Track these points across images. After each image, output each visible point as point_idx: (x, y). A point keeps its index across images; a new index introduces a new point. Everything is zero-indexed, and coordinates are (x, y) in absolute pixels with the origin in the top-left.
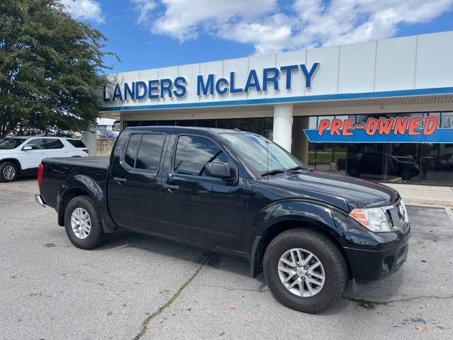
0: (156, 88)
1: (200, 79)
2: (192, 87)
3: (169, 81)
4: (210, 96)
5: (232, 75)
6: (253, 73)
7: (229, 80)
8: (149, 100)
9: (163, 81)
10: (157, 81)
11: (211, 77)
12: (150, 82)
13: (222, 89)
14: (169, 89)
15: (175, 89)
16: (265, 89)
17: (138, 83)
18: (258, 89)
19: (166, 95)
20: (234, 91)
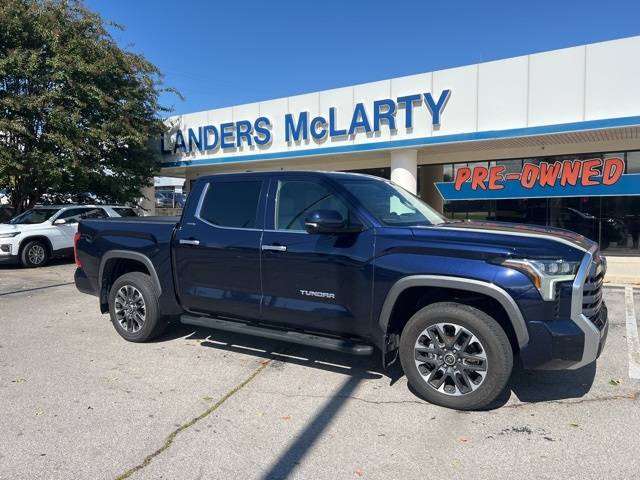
0: (231, 134)
1: (289, 118)
2: (278, 131)
3: (247, 123)
4: (303, 141)
5: (332, 111)
6: (360, 108)
7: (327, 119)
8: (221, 150)
9: (239, 124)
10: (231, 124)
11: (303, 116)
12: (223, 126)
13: (318, 131)
14: (247, 135)
15: (255, 134)
16: (377, 128)
17: (206, 128)
18: (368, 129)
19: (245, 144)
20: (334, 133)
